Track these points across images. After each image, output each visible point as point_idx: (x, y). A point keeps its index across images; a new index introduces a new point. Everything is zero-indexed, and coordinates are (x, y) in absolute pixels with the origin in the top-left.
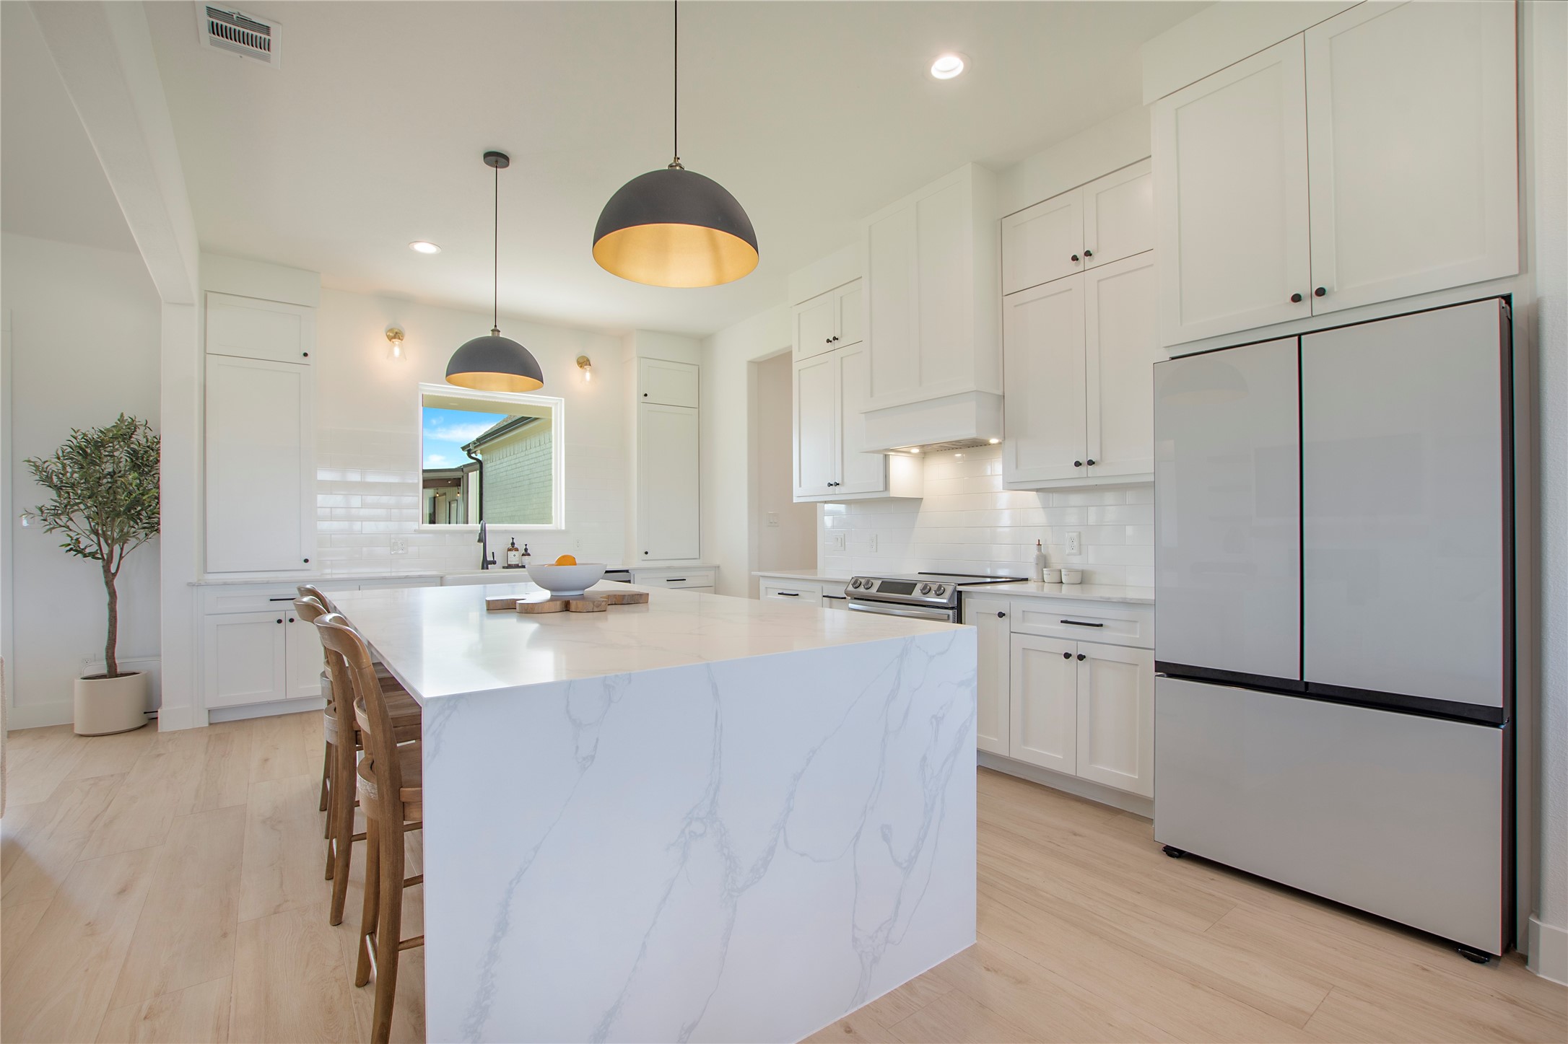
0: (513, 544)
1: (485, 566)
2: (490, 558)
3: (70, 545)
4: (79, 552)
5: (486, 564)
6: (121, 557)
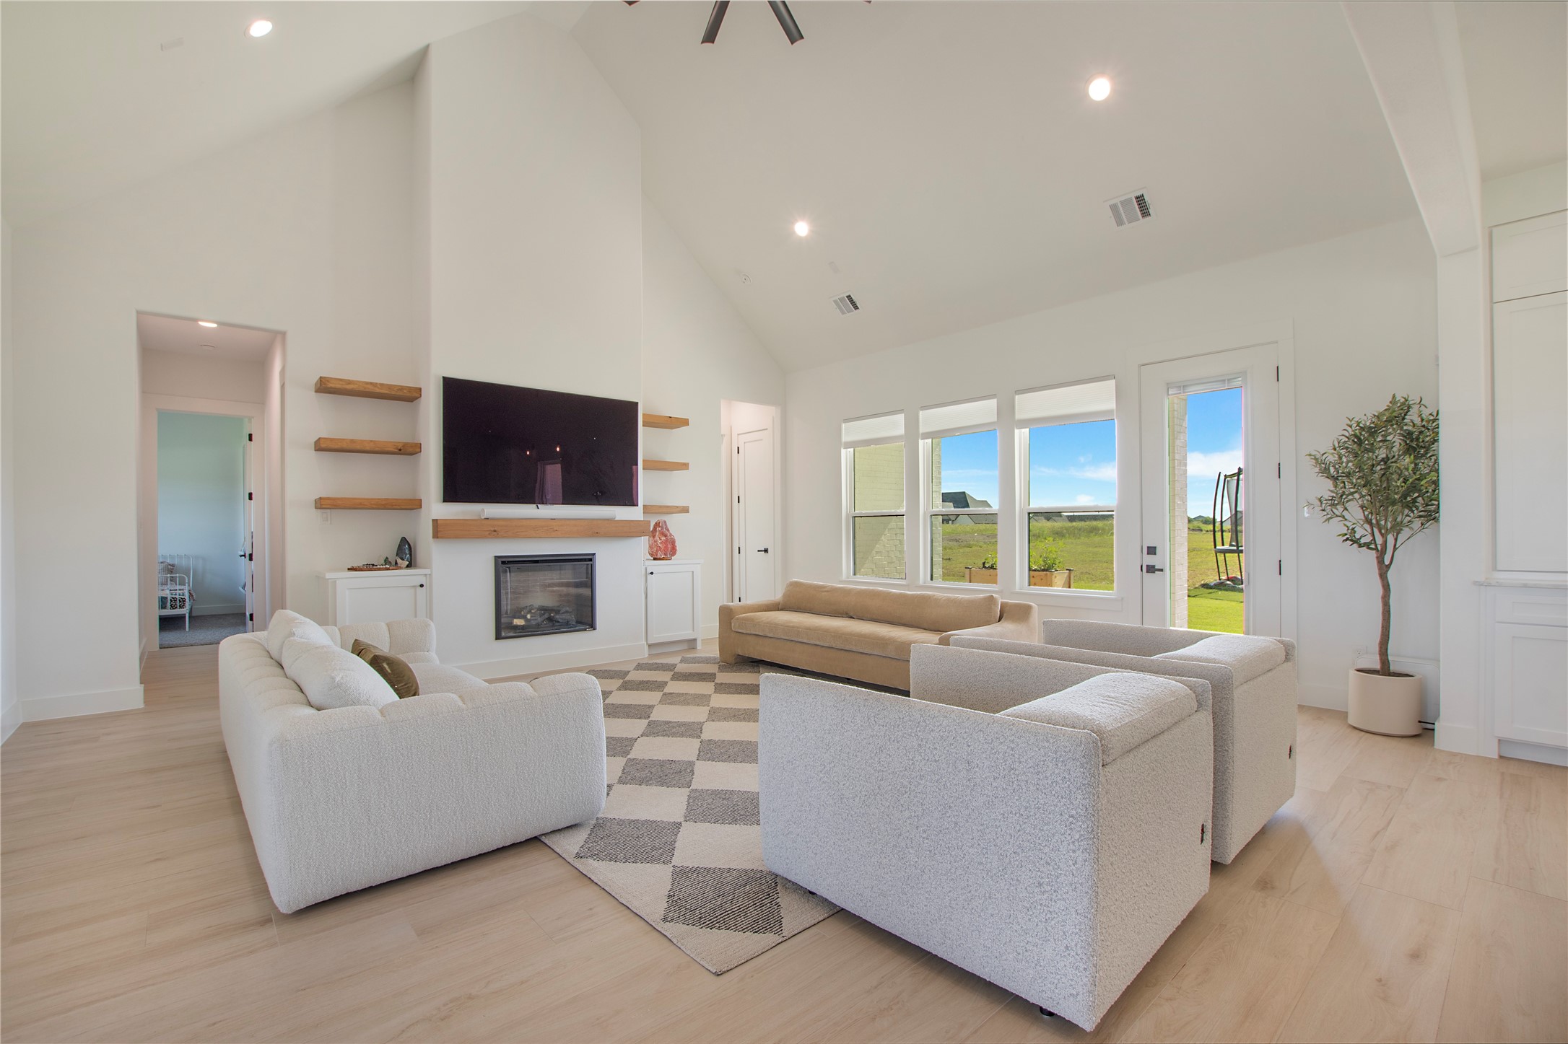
3: (1346, 534)
4: (1354, 542)
6: (1395, 549)
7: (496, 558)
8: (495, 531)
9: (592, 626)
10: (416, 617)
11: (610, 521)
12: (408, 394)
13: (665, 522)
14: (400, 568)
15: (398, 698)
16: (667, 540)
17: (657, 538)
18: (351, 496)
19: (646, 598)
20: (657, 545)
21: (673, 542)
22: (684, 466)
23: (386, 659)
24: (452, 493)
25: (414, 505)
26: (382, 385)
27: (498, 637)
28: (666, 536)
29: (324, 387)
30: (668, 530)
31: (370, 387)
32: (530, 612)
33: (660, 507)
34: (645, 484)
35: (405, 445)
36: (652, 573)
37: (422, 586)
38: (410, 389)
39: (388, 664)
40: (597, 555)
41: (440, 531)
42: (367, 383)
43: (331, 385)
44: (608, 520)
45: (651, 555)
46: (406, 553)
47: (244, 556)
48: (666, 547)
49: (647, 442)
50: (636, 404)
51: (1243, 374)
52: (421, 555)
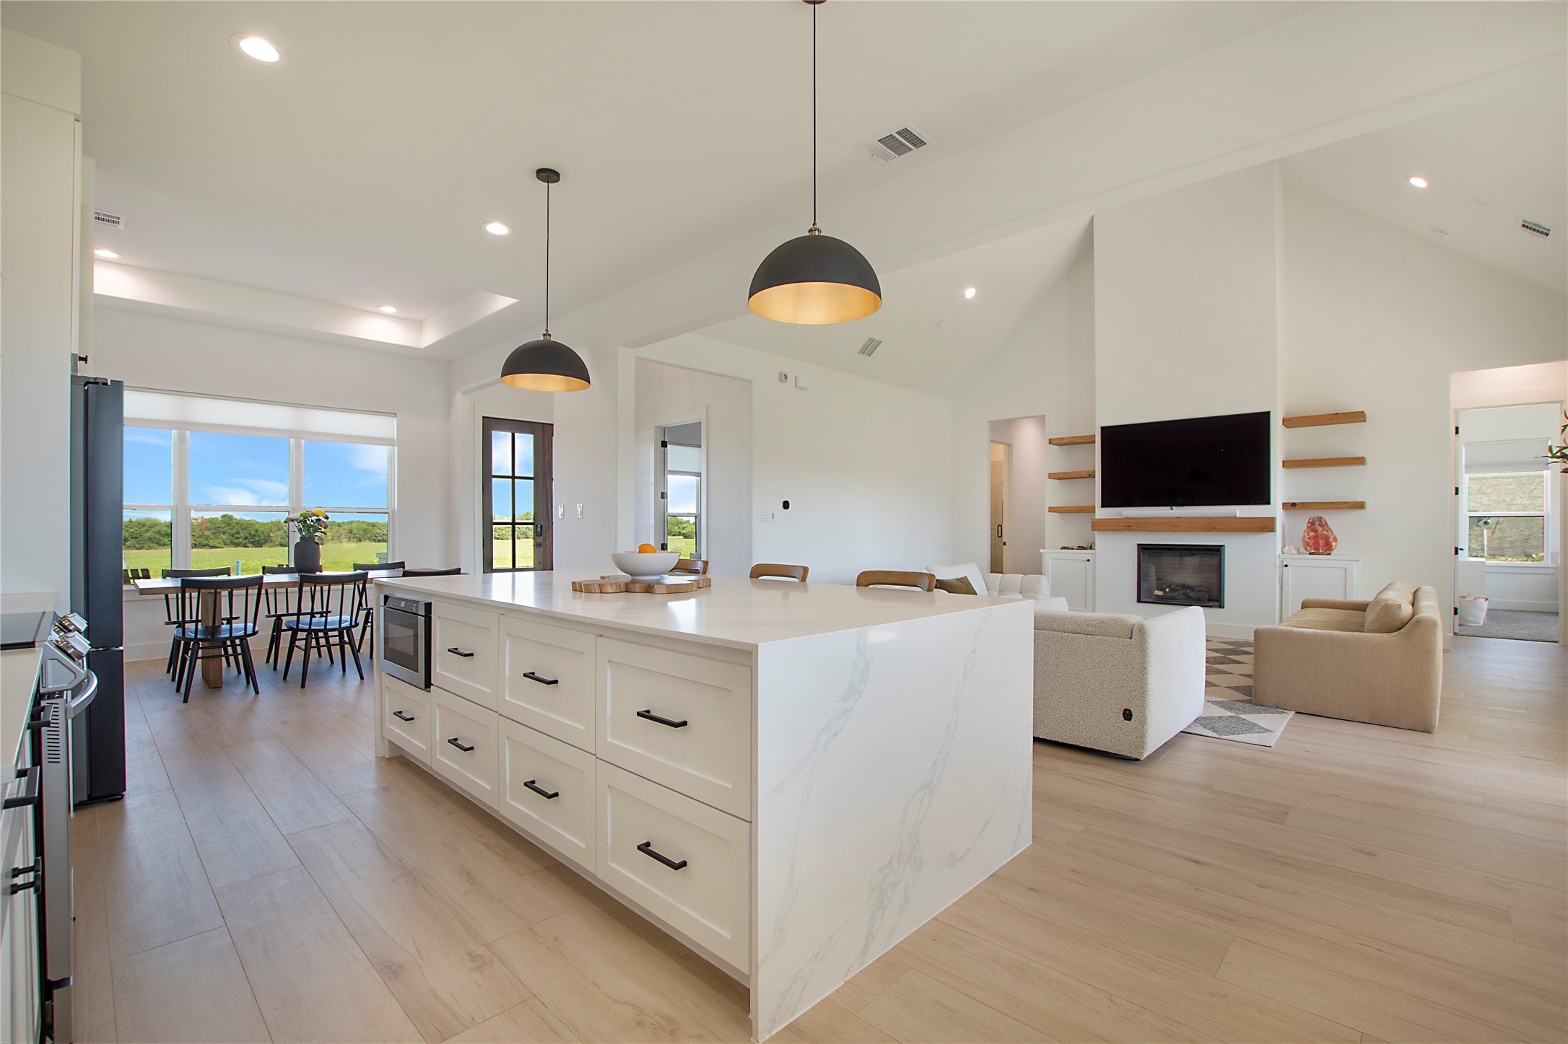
7: (1139, 545)
9: (1223, 605)
11: (1230, 518)
16: (1321, 536)
19: (1281, 587)
21: (1332, 539)
22: (1362, 462)
24: (1107, 501)
27: (1140, 601)
29: (1053, 442)
30: (1326, 527)
32: (1169, 587)
35: (1091, 473)
36: (1286, 566)
37: (1088, 560)
40: (1225, 547)
41: (1096, 526)
50: (1268, 413)
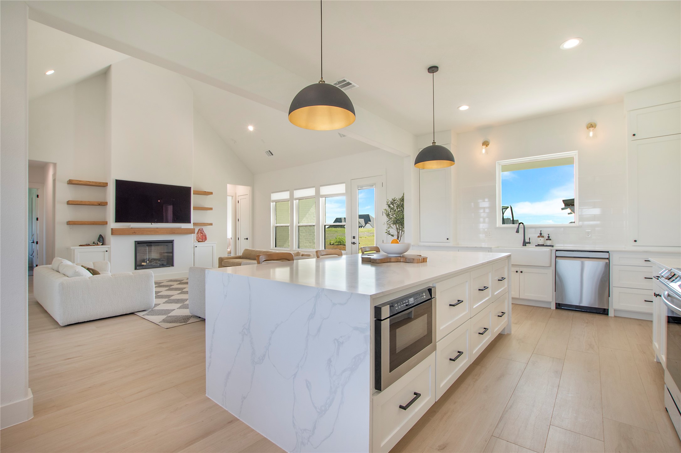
0: (541, 234)
1: (524, 244)
2: (527, 240)
3: (387, 232)
4: (389, 234)
5: (525, 244)
6: (401, 236)
7: (135, 241)
8: (134, 232)
9: (173, 265)
10: (104, 260)
11: (180, 229)
12: (103, 185)
13: (202, 229)
14: (99, 245)
15: (92, 275)
16: (203, 235)
17: (199, 234)
18: (80, 221)
19: (194, 255)
20: (199, 237)
21: (205, 236)
22: (211, 209)
23: (91, 269)
24: (119, 219)
25: (105, 223)
26: (93, 182)
27: (136, 269)
28: (202, 233)
29: (70, 182)
30: (203, 231)
31: (88, 182)
32: (148, 260)
33: (201, 223)
34: (194, 215)
35: (101, 203)
36: (196, 247)
37: (107, 251)
38: (103, 183)
39: (92, 271)
40: (174, 241)
41: (114, 232)
42: (87, 181)
43: (73, 182)
44: (178, 228)
45: (197, 240)
46: (101, 240)
47: (33, 242)
48: (203, 238)
49: (194, 200)
50: (190, 188)
51: (375, 184)
52: (107, 241)
